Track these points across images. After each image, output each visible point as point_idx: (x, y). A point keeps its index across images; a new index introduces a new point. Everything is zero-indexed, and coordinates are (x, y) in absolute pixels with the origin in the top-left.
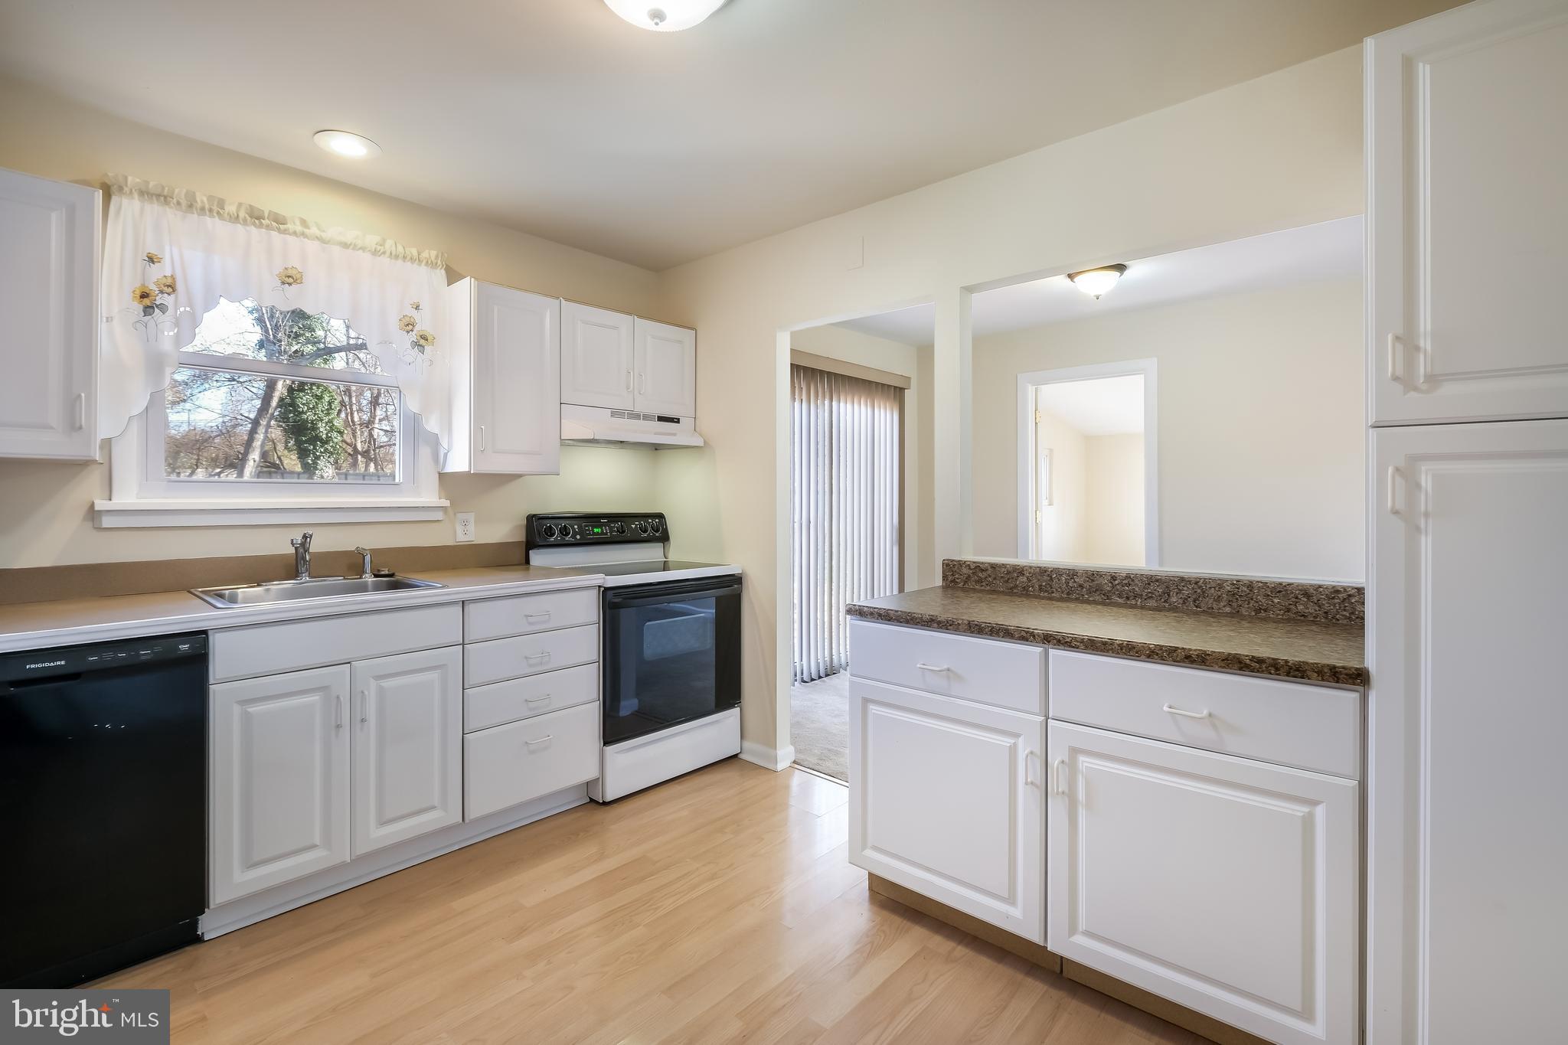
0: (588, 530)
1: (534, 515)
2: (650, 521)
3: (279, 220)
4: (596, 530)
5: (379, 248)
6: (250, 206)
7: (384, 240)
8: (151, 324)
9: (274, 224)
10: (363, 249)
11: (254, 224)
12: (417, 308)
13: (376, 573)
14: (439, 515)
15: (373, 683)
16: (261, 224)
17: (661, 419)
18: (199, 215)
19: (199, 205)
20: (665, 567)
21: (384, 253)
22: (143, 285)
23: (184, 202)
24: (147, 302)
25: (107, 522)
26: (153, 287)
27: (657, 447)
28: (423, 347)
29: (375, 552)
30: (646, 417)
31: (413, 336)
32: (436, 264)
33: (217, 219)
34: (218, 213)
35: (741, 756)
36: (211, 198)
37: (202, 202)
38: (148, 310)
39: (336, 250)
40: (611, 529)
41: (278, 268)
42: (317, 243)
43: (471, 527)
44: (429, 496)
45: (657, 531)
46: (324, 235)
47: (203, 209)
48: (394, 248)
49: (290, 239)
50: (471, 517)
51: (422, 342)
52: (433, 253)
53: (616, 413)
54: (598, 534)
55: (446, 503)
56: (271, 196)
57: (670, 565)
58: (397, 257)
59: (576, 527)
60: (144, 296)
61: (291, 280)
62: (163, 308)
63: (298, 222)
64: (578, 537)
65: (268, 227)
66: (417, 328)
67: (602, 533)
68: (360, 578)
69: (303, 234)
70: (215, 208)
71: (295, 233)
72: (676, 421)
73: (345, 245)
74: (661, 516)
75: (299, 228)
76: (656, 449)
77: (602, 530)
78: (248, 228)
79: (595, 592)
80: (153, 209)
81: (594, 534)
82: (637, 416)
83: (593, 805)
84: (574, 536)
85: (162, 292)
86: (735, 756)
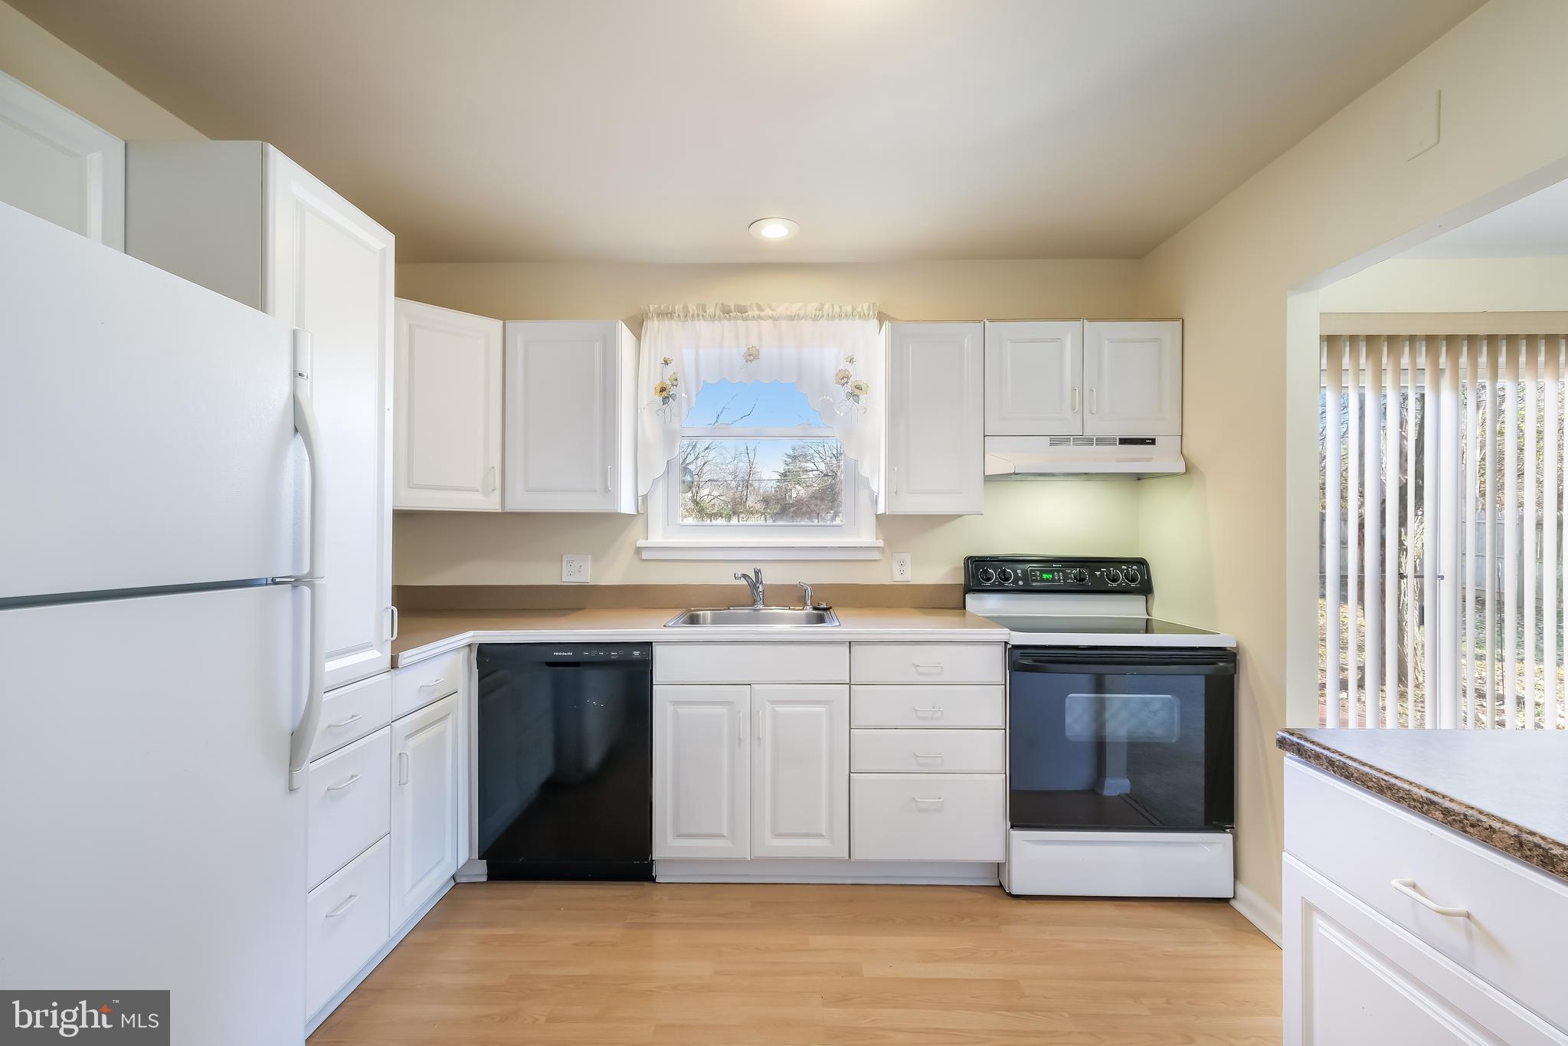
0: (1035, 575)
1: (970, 558)
2: (1124, 567)
3: (742, 310)
4: (1045, 576)
5: (818, 313)
6: (722, 304)
7: (822, 305)
8: (668, 410)
9: (739, 314)
10: (805, 317)
11: (726, 318)
12: (851, 361)
13: (816, 606)
14: (876, 555)
15: (769, 707)
16: (730, 316)
17: (1124, 441)
18: (692, 321)
19: (691, 313)
20: (1148, 628)
21: (823, 316)
22: (662, 382)
23: (682, 314)
24: (665, 394)
25: (645, 555)
26: (668, 383)
27: (1139, 477)
28: (858, 396)
29: (815, 587)
30: (1101, 441)
31: (849, 388)
32: (869, 314)
33: (702, 321)
34: (703, 316)
35: (1233, 903)
36: (698, 306)
37: (693, 310)
38: (665, 400)
39: (784, 323)
40: (1066, 577)
41: (743, 350)
42: (770, 322)
43: (908, 568)
44: (866, 536)
45: (1133, 580)
46: (774, 313)
47: (693, 316)
48: (831, 310)
49: (751, 323)
50: (908, 557)
51: (857, 392)
52: (866, 306)
53: (1056, 440)
54: (1047, 580)
55: (880, 543)
56: (734, 292)
57: (1155, 625)
58: (833, 317)
59: (1019, 571)
60: (663, 390)
61: (752, 357)
62: (673, 396)
63: (755, 308)
64: (1021, 583)
65: (735, 318)
66: (852, 380)
67: (1053, 580)
68: (803, 609)
69: (760, 317)
70: (701, 313)
71: (753, 318)
72: (1153, 442)
73: (791, 318)
74: (1142, 563)
75: (757, 313)
76: (1139, 479)
77: (1053, 576)
78: (722, 323)
79: (1000, 649)
80: (665, 324)
81: (1042, 580)
82: (1089, 441)
83: (998, 891)
84: (1015, 582)
85: (673, 385)
86: (1225, 901)
